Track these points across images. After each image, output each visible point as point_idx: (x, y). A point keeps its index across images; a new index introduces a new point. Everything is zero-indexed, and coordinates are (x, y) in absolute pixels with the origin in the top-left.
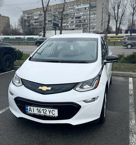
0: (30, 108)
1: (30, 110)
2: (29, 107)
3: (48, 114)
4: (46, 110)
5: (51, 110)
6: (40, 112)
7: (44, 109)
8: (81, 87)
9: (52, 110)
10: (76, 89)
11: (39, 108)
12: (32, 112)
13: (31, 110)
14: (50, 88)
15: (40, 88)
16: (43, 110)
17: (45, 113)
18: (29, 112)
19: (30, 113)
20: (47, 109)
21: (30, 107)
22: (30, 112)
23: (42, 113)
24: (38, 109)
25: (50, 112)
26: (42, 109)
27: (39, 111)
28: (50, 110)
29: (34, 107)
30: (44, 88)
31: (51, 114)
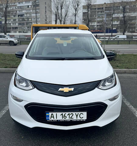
0: (52, 114)
1: (52, 116)
2: (50, 114)
3: (75, 118)
4: (72, 115)
7: (70, 113)
8: (104, 85)
9: (80, 113)
10: (100, 87)
11: (64, 113)
12: (55, 119)
17: (71, 118)
18: (50, 119)
20: (74, 113)
22: (52, 119)
23: (68, 119)
24: (62, 114)
25: (77, 116)
26: (67, 113)
27: (64, 116)
28: (77, 113)
29: (56, 113)
31: (79, 118)
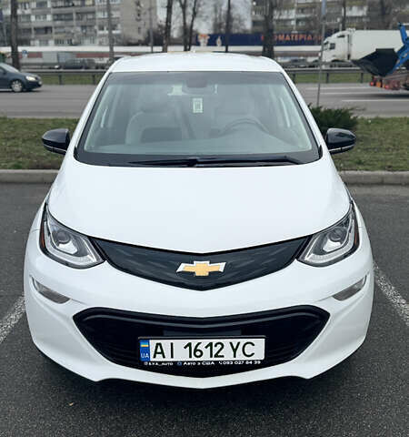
0: (157, 344)
1: (159, 350)
2: (153, 343)
3: (227, 356)
4: (219, 346)
5: (239, 343)
6: (198, 354)
7: (214, 341)
8: (320, 251)
9: (243, 341)
10: (307, 259)
11: (194, 343)
12: (168, 358)
13: (162, 353)
14: (220, 267)
15: (183, 267)
16: (211, 344)
17: (216, 356)
18: (152, 359)
19: (160, 363)
20: (226, 342)
21: (159, 341)
22: (159, 358)
23: (206, 357)
24: (189, 345)
25: (235, 351)
26: (205, 342)
27: (196, 350)
28: (235, 342)
29: (172, 341)
30: (202, 269)
31: (240, 357)
